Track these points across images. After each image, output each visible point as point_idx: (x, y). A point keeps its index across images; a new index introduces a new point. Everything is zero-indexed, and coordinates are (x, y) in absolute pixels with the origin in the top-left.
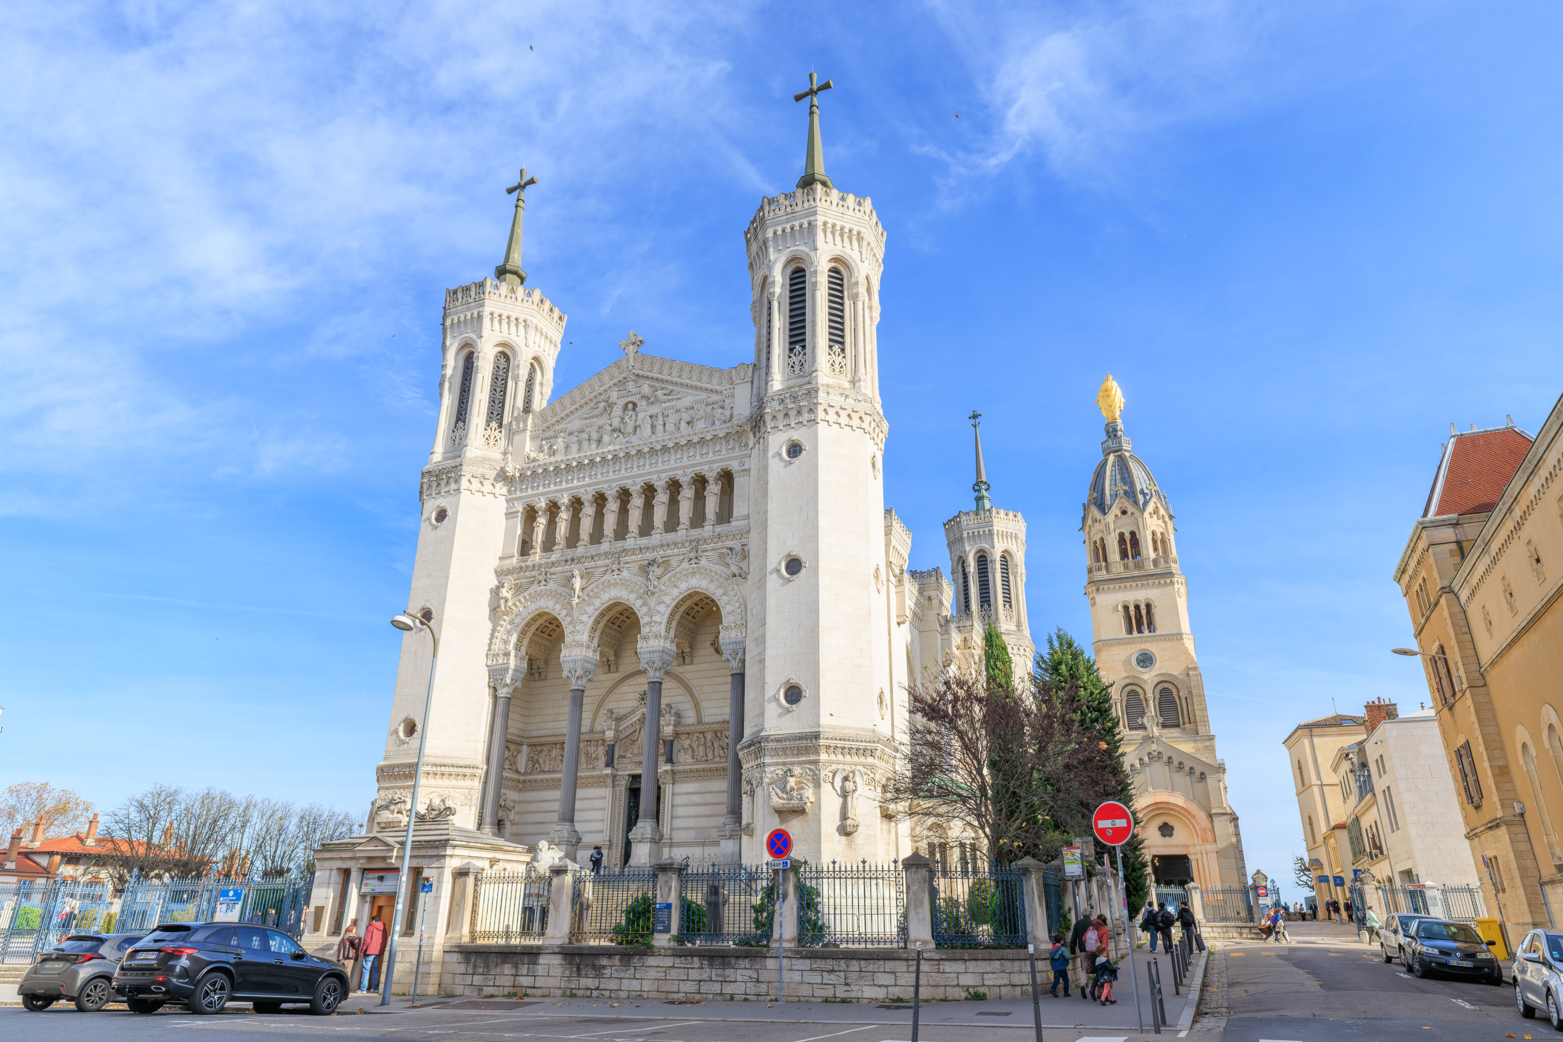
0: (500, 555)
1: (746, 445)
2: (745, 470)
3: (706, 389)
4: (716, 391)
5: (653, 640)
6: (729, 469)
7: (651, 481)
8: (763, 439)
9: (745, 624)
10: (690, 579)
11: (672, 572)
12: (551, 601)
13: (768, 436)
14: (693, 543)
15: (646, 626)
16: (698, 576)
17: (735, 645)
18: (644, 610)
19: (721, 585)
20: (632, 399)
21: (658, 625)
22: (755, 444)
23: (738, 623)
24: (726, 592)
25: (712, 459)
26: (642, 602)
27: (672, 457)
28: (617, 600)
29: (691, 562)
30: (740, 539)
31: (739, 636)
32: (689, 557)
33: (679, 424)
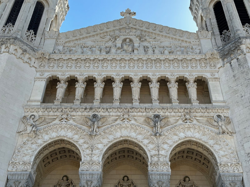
0: (28, 100)
1: (215, 66)
2: (217, 78)
5: (162, 167)
6: (203, 77)
7: (148, 75)
8: (237, 59)
9: (240, 164)
10: (186, 131)
11: (171, 126)
12: (71, 132)
13: (244, 56)
14: (185, 110)
15: (153, 157)
16: (192, 130)
17: (233, 177)
18: (151, 146)
19: (213, 139)
20: (129, 37)
21: (164, 157)
22: (224, 65)
23: (234, 163)
24: (218, 142)
25: (191, 70)
26: (149, 141)
27: (162, 66)
28: (127, 138)
29: (186, 121)
30: (222, 113)
31: (236, 172)
32: (185, 119)
33: (164, 52)
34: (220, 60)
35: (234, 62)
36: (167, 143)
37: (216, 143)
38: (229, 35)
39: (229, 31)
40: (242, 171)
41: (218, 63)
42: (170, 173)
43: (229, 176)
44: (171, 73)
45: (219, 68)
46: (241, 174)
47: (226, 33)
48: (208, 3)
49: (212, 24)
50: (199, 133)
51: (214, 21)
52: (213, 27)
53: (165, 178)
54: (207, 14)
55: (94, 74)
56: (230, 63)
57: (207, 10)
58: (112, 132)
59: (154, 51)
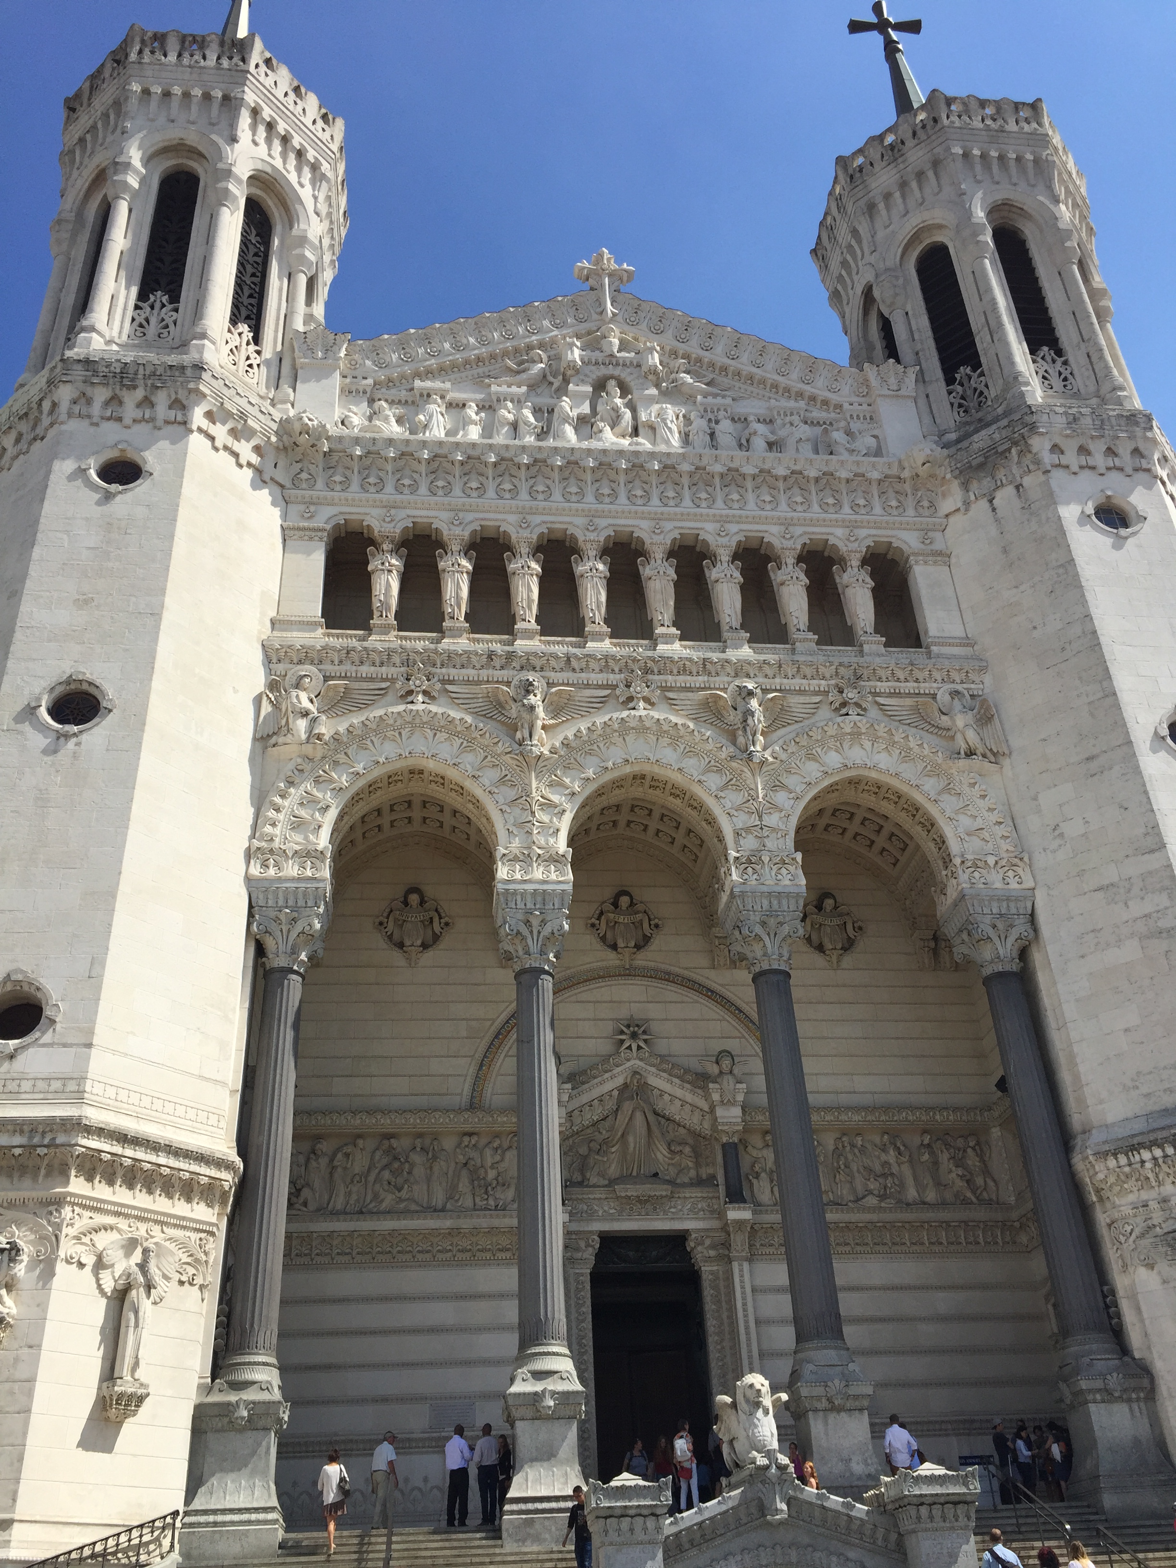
0: (273, 614)
1: (932, 505)
2: (940, 554)
3: (800, 395)
4: (825, 403)
5: (775, 868)
6: (895, 545)
7: (701, 533)
8: (1017, 488)
9: (1026, 859)
10: (846, 745)
11: (796, 726)
12: (448, 743)
13: (1043, 478)
14: (842, 670)
15: (744, 834)
16: (868, 744)
17: (1005, 904)
18: (733, 798)
19: (935, 771)
20: (617, 372)
21: (779, 835)
22: (967, 504)
23: (1005, 855)
24: (951, 785)
25: (853, 517)
26: (725, 779)
27: (751, 497)
28: (646, 768)
29: (844, 711)
30: (962, 682)
31: (1014, 885)
32: (840, 701)
33: (748, 441)
34: (955, 487)
35: (1005, 496)
36: (783, 787)
37: (947, 789)
38: (982, 387)
39: (982, 374)
40: (1031, 884)
41: (944, 496)
42: (804, 889)
43: (992, 898)
44: (783, 528)
45: (947, 516)
46: (1030, 893)
47: (970, 378)
48: (900, 250)
49: (916, 337)
50: (890, 755)
51: (922, 322)
52: (919, 347)
53: (786, 909)
54: (897, 295)
55: (504, 520)
56: (991, 501)
57: (897, 278)
58: (595, 747)
59: (712, 435)
